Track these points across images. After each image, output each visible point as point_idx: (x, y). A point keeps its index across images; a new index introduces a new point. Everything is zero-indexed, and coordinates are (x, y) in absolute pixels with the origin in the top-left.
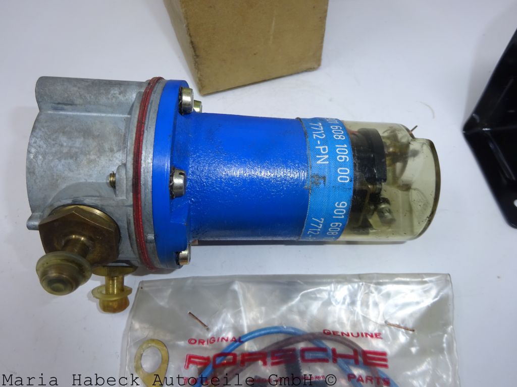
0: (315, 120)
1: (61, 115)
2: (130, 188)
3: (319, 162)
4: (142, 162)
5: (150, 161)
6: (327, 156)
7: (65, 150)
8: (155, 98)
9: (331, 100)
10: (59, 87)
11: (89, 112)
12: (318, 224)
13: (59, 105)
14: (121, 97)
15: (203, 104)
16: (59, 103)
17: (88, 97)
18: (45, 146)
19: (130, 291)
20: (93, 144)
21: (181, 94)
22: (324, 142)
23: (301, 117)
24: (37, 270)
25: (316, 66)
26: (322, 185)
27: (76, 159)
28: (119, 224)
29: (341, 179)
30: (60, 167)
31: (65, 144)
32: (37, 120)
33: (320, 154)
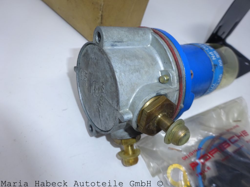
3: (213, 59)
7: (133, 68)
13: (115, 43)
17: (130, 36)
18: (122, 67)
20: (143, 62)
27: (140, 72)
29: (220, 65)
30: (134, 78)
31: (131, 65)
33: (212, 56)
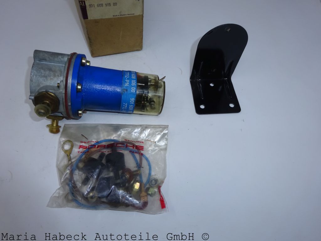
0: (127, 71)
1: (41, 63)
2: (64, 88)
3: (126, 85)
4: (68, 80)
5: (71, 80)
6: (128, 83)
7: (43, 75)
8: (73, 60)
9: (144, 64)
10: (41, 54)
11: (50, 63)
12: (125, 105)
13: (41, 60)
14: (62, 59)
15: (91, 62)
16: (41, 59)
17: (51, 58)
18: (36, 73)
19: (60, 127)
20: (52, 73)
21: (82, 60)
22: (128, 79)
23: (124, 70)
24: (35, 110)
25: (140, 49)
26: (126, 93)
27: (46, 78)
28: (60, 99)
29: (132, 91)
30: (41, 80)
31: (43, 73)
32: (33, 64)
33: (126, 82)
